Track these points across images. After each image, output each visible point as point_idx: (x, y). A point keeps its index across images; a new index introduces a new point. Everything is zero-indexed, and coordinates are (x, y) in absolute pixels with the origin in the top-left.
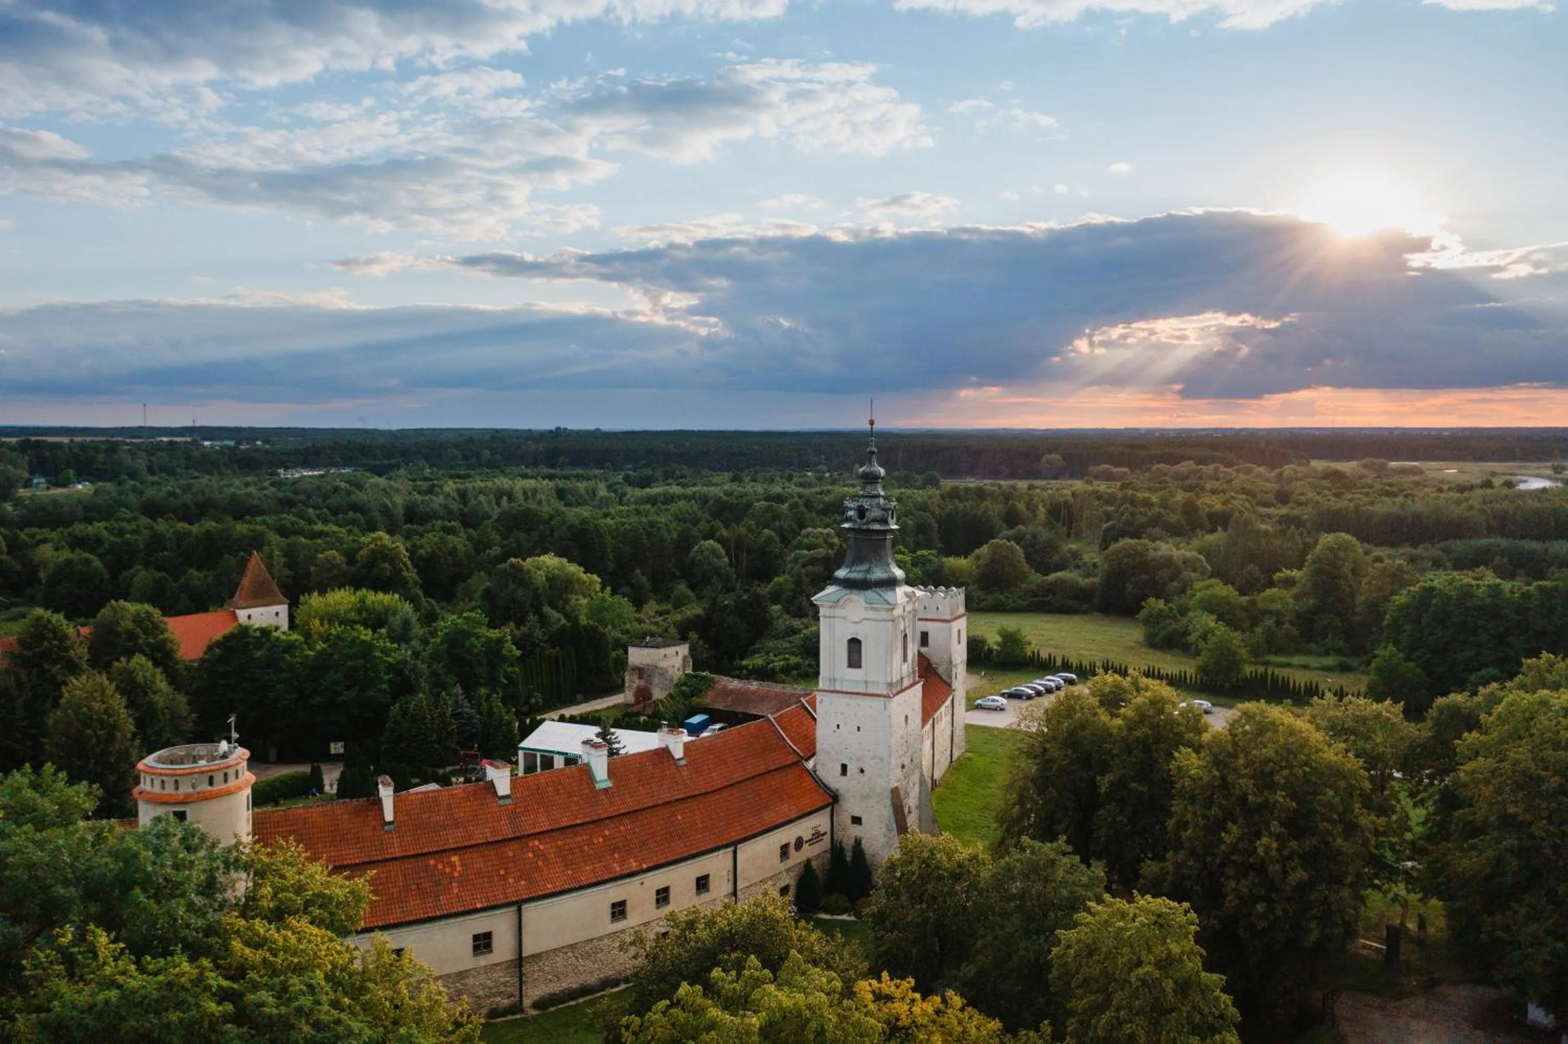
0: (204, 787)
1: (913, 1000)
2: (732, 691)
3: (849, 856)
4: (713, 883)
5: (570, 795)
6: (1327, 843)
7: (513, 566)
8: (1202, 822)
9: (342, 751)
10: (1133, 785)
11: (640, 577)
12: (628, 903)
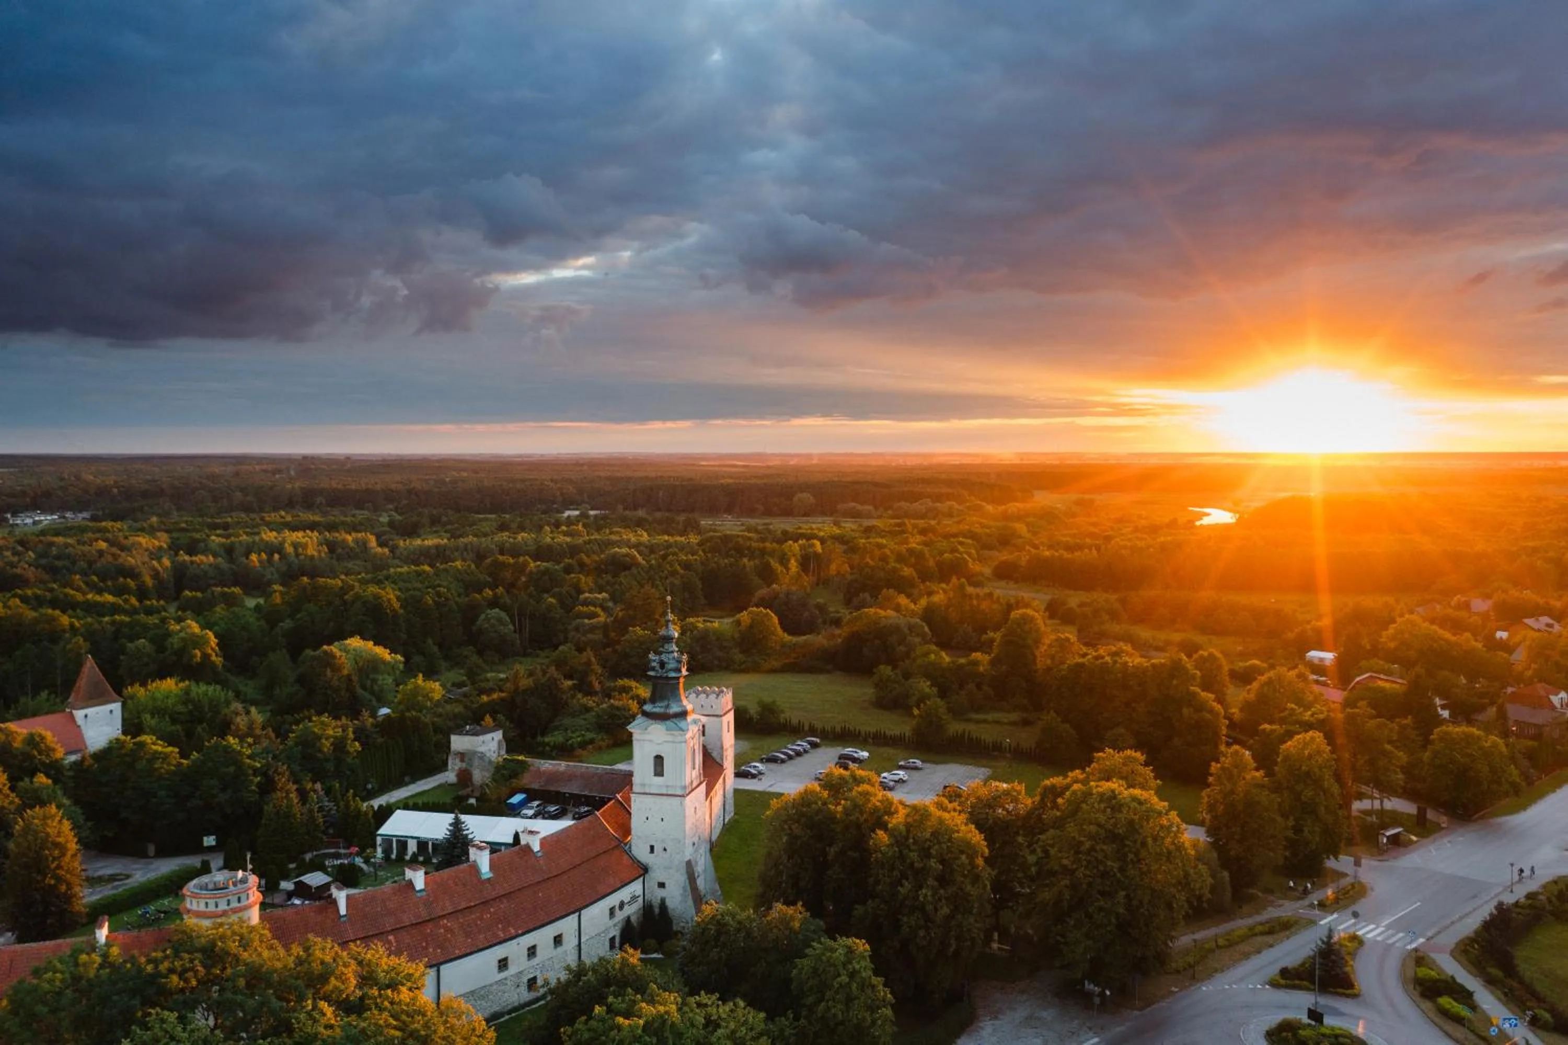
0: (235, 904)
1: (718, 1006)
2: (544, 772)
3: (657, 911)
4: (565, 939)
5: (464, 885)
6: (961, 889)
7: (325, 652)
8: (888, 880)
9: (214, 843)
10: (850, 853)
11: (431, 645)
12: (509, 959)
